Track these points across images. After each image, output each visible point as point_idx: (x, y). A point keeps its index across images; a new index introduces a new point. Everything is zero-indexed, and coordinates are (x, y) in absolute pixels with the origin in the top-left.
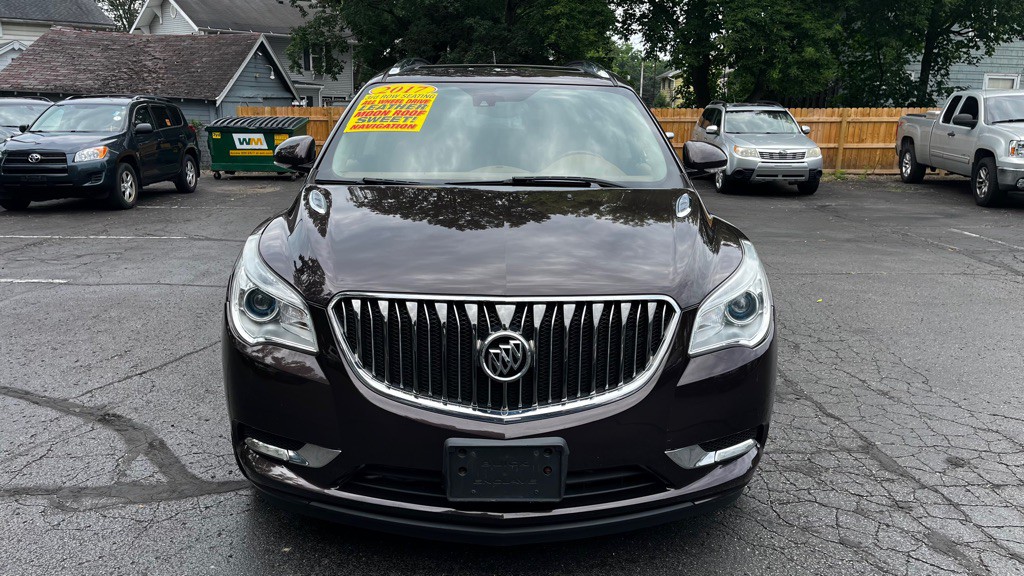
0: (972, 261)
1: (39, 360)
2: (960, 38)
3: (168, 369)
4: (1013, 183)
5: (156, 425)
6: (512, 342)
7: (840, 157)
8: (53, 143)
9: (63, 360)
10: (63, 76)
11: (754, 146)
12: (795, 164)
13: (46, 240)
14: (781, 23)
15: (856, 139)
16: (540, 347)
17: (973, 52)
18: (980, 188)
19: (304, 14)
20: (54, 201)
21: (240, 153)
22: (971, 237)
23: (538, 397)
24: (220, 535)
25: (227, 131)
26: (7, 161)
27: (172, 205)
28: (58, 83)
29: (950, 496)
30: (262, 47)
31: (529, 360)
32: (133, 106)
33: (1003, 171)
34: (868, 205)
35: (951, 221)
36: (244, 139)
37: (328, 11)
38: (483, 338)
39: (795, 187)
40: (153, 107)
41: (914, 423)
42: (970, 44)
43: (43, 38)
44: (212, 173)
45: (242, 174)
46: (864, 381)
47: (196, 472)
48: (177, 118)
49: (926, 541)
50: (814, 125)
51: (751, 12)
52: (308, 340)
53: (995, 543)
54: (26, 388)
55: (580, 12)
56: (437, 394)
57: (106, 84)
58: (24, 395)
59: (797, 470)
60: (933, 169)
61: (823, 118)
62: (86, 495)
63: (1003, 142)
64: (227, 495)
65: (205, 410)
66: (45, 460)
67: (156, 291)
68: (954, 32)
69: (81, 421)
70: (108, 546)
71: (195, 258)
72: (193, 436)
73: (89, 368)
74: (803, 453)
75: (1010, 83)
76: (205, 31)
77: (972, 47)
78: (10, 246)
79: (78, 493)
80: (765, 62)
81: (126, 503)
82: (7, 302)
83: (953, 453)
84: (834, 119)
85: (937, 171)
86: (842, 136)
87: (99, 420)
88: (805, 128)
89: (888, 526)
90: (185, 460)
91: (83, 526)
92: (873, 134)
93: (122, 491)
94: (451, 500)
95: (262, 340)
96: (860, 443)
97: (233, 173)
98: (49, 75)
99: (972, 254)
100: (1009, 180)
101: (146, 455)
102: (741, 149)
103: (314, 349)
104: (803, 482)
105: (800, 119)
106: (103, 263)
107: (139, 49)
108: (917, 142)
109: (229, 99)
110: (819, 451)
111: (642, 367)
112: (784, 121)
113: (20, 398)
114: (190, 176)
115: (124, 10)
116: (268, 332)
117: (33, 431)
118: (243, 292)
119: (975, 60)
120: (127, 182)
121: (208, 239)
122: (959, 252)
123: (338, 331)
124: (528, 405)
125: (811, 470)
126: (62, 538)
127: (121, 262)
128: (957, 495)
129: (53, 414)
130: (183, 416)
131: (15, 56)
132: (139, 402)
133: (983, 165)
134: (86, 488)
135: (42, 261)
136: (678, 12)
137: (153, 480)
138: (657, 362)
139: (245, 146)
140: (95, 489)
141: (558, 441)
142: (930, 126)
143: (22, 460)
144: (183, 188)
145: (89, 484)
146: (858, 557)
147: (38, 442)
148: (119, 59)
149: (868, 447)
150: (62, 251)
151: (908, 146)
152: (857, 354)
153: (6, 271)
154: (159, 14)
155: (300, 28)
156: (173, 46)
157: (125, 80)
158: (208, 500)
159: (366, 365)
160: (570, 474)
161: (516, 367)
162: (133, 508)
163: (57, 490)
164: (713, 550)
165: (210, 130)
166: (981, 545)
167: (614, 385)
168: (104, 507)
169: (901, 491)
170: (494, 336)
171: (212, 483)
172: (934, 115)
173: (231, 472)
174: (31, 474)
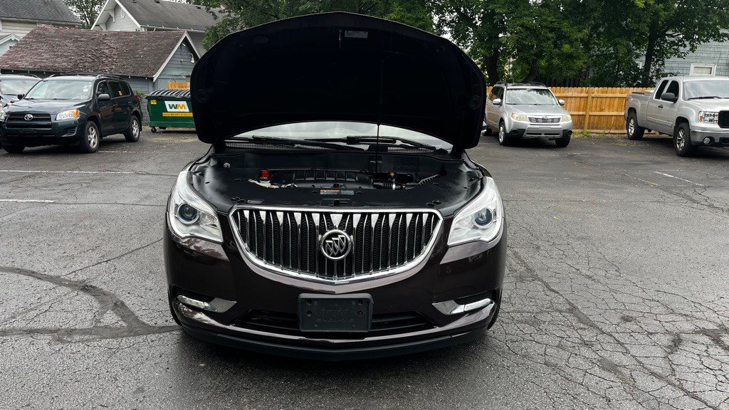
0: (665, 194)
1: (39, 252)
2: (672, 39)
3: (124, 258)
4: (701, 141)
5: (118, 292)
6: (339, 236)
7: (587, 121)
8: (42, 107)
9: (55, 252)
10: (46, 59)
11: (525, 114)
12: (553, 126)
13: (37, 173)
14: (547, 27)
15: (598, 109)
16: (357, 239)
17: (681, 49)
18: (679, 144)
19: (216, 18)
20: (42, 147)
21: (170, 115)
22: (668, 177)
23: (356, 270)
24: (161, 356)
25: (161, 100)
26: (10, 119)
27: (123, 150)
28: (43, 64)
29: (619, 339)
30: (186, 41)
31: (350, 247)
32: (97, 82)
33: (694, 132)
34: (602, 155)
35: (657, 166)
36: (173, 105)
37: (233, 15)
38: (323, 234)
39: (554, 142)
40: (110, 83)
41: (606, 295)
42: (680, 43)
43: (32, 33)
44: (150, 129)
45: (171, 129)
46: (578, 270)
47: (145, 321)
48: (127, 90)
49: (598, 364)
50: (569, 99)
51: (525, 20)
52: (217, 235)
53: (643, 366)
54: (32, 269)
55: (407, 19)
56: (294, 268)
57: (76, 65)
58: (31, 274)
59: (526, 322)
60: (650, 130)
61: (575, 94)
62: (76, 333)
63: (694, 113)
64: (165, 334)
65: (149, 283)
66: (48, 313)
67: (115, 208)
68: (668, 35)
69: (70, 290)
70: (91, 363)
71: (140, 186)
72: (142, 300)
73: (73, 257)
74: (531, 312)
75: (709, 70)
76: (145, 28)
77: (681, 45)
78: (13, 177)
79: (71, 332)
80: (536, 55)
81: (102, 338)
82: (15, 215)
83: (626, 313)
84: (583, 95)
85: (652, 132)
86: (588, 107)
87: (82, 289)
88: (561, 101)
89: (576, 355)
90: (138, 314)
91: (75, 351)
92: (609, 106)
93: (98, 331)
94: (302, 331)
95: (188, 235)
96: (568, 307)
97: (165, 128)
98: (36, 59)
99: (666, 189)
100: (698, 139)
101: (113, 310)
102: (516, 116)
103: (221, 240)
104: (528, 329)
105: (558, 95)
106: (78, 190)
107: (100, 41)
108: (638, 111)
109: (162, 77)
110: (541, 312)
111: (419, 252)
112: (547, 96)
113: (29, 275)
114: (135, 131)
115: (87, 12)
116: (192, 230)
117: (39, 296)
118: (177, 205)
119: (683, 55)
120: (92, 134)
121: (149, 174)
122: (657, 187)
123: (236, 229)
124: (349, 274)
125: (534, 322)
126: (62, 358)
127: (90, 189)
128: (624, 338)
129: (51, 285)
130: (135, 287)
131: (13, 45)
132: (107, 278)
133: (682, 128)
134: (76, 329)
135: (36, 188)
136: (477, 19)
137: (118, 325)
138: (428, 249)
139: (173, 110)
140: (81, 330)
141: (367, 295)
142: (646, 101)
143: (33, 313)
144: (130, 139)
145: (77, 327)
146: (554, 372)
147: (42, 302)
148: (85, 48)
149: (573, 309)
150: (49, 181)
151: (632, 114)
152: (577, 252)
153: (12, 194)
154: (113, 15)
155: (212, 27)
156: (122, 39)
157: (89, 63)
158: (153, 337)
159: (252, 249)
160: (375, 316)
161: (342, 251)
162: (105, 341)
163: (57, 331)
164: (465, 367)
165: (149, 98)
166: (633, 367)
167: (402, 263)
168: (87, 340)
169: (588, 335)
170: (329, 232)
171: (155, 327)
172: (649, 93)
173: (167, 321)
174: (39, 321)
